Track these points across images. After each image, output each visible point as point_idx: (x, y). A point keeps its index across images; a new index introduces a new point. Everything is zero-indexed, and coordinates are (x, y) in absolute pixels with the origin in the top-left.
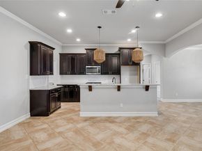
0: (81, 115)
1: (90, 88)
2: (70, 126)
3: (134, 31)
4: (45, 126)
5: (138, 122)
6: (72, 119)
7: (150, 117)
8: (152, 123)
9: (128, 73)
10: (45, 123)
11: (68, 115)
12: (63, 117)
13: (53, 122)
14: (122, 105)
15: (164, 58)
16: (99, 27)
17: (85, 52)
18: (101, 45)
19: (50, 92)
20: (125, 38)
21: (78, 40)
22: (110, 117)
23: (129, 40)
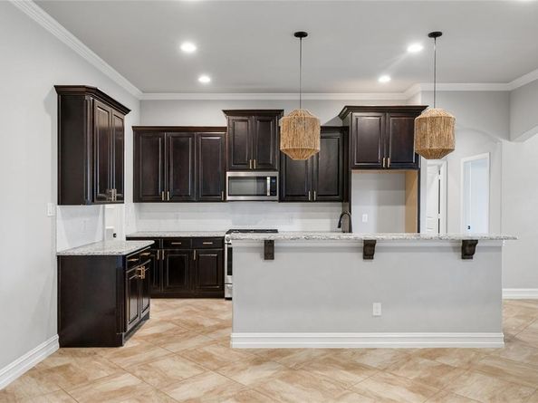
0: (235, 344)
1: (269, 250)
2: (212, 380)
3: (416, 48)
4: (126, 380)
5: (446, 368)
6: (209, 357)
7: (478, 352)
8: (494, 372)
9: (372, 195)
10: (120, 370)
11: (191, 344)
12: (174, 347)
13: (146, 365)
14: (377, 309)
15: (505, 143)
16: (301, 35)
17: (222, 121)
18: (305, 97)
19: (126, 261)
20: (371, 74)
21: (205, 79)
22: (337, 351)
23: (385, 79)
